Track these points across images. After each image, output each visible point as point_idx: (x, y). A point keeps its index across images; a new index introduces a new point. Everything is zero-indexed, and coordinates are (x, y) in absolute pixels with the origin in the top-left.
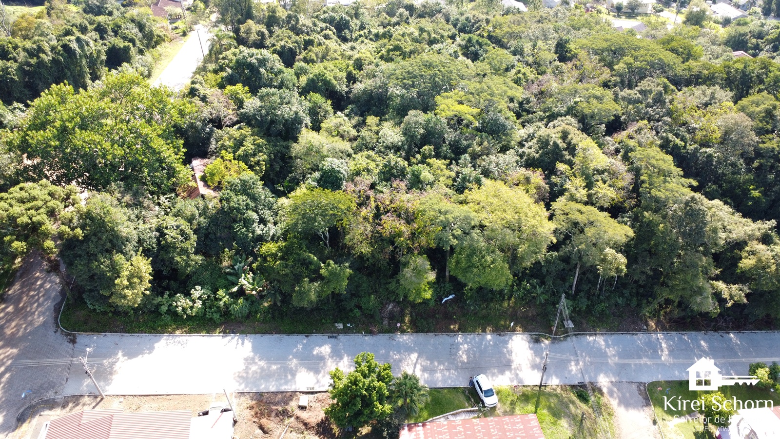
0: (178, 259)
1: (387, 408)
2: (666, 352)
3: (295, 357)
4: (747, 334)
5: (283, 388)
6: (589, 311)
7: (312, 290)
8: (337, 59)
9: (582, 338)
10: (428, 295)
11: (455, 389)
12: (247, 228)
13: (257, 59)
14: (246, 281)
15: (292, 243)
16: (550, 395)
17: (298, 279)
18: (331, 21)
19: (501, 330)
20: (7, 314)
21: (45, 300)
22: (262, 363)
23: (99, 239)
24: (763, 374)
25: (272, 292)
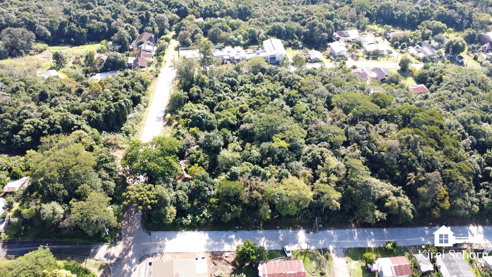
0: (183, 206)
1: (254, 257)
2: (356, 237)
3: (223, 239)
5: (220, 250)
6: (329, 221)
7: (229, 216)
8: (232, 107)
9: (325, 231)
10: (268, 217)
11: (278, 250)
13: (201, 115)
14: (205, 212)
16: (310, 253)
17: (224, 212)
18: (228, 82)
19: (295, 228)
20: (126, 224)
21: (137, 219)
22: (212, 241)
23: (161, 202)
24: (389, 246)
25: (214, 216)
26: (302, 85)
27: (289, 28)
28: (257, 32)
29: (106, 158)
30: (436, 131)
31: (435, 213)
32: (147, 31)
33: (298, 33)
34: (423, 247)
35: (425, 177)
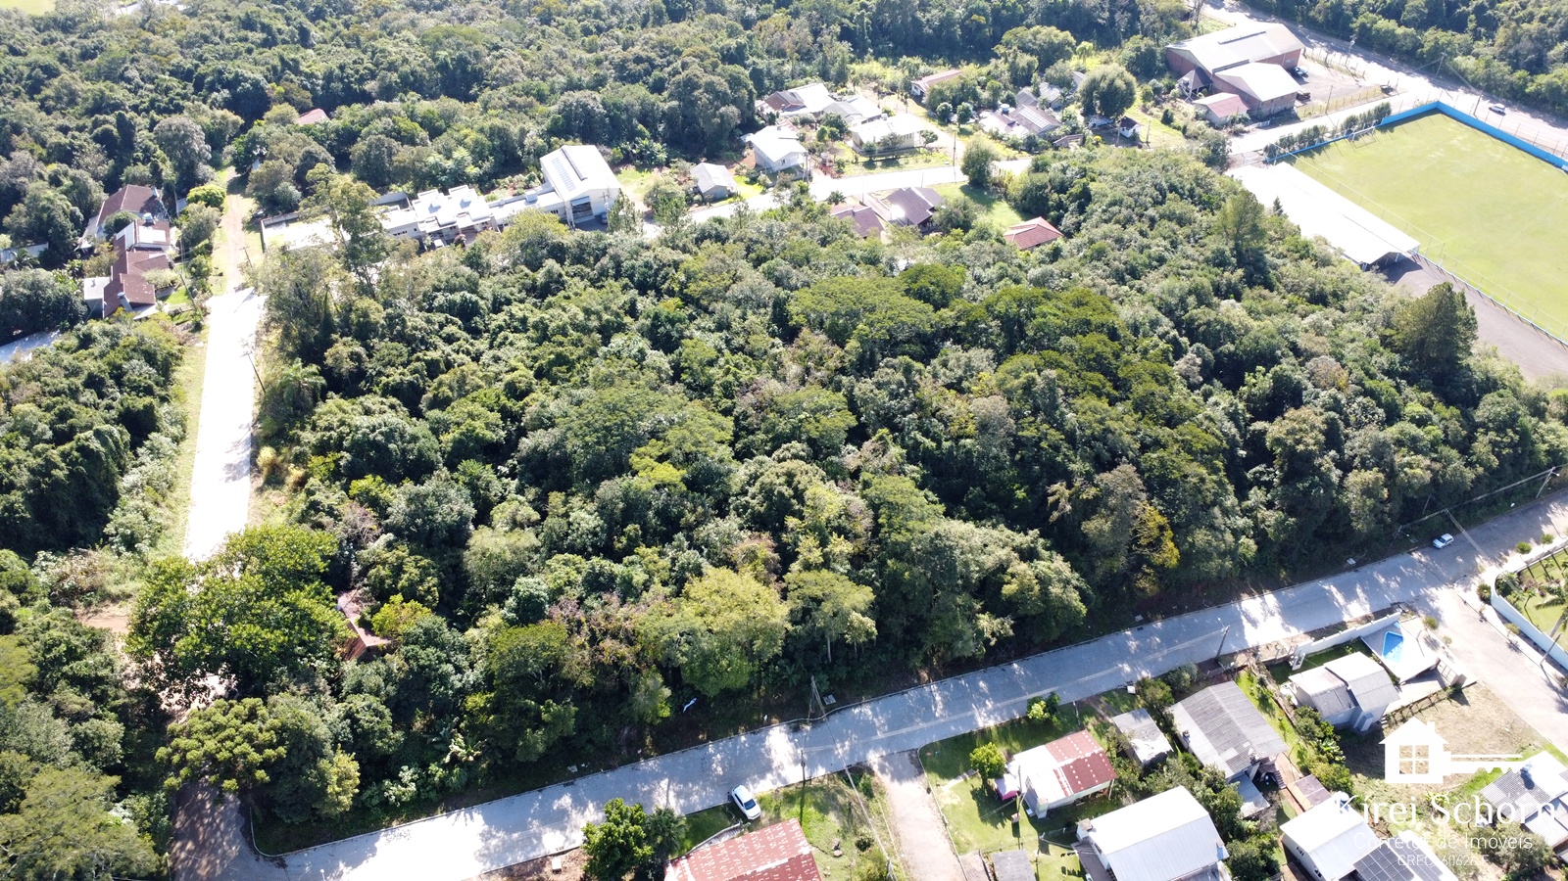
0: (380, 744)
1: (647, 849)
2: (940, 706)
3: (534, 818)
4: (1033, 660)
5: (532, 855)
6: (851, 678)
7: (538, 740)
8: (480, 387)
9: (846, 713)
10: (666, 713)
11: (715, 809)
12: (445, 684)
13: (381, 433)
14: (457, 746)
15: (503, 692)
16: (816, 789)
17: (519, 732)
18: (450, 308)
19: (756, 726)
20: (190, 852)
21: (228, 826)
22: (501, 834)
23: (300, 750)
24: (1038, 710)
25: (488, 751)
26: (689, 278)
27: (614, 104)
28: (514, 130)
29: (68, 643)
30: (1099, 348)
31: (1143, 584)
32: (134, 180)
33: (647, 117)
34: (1131, 689)
35: (1097, 486)
